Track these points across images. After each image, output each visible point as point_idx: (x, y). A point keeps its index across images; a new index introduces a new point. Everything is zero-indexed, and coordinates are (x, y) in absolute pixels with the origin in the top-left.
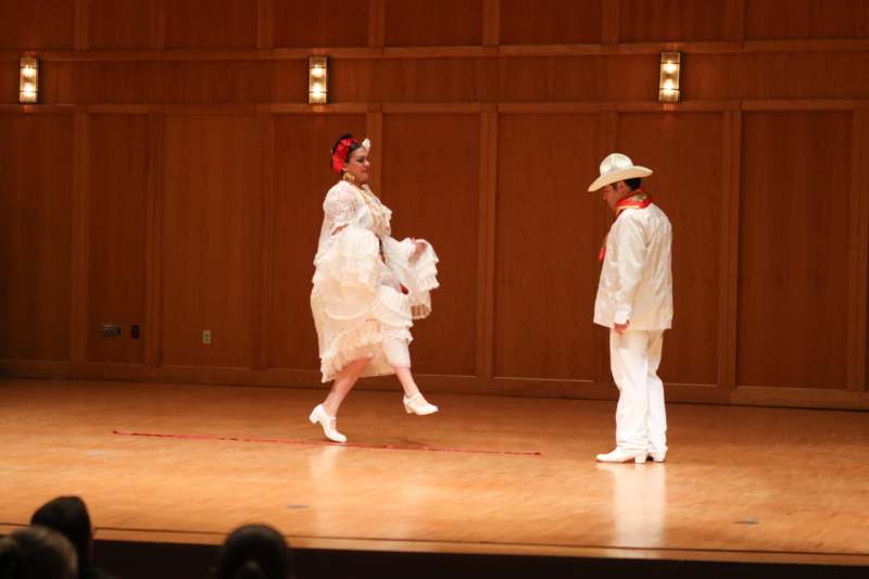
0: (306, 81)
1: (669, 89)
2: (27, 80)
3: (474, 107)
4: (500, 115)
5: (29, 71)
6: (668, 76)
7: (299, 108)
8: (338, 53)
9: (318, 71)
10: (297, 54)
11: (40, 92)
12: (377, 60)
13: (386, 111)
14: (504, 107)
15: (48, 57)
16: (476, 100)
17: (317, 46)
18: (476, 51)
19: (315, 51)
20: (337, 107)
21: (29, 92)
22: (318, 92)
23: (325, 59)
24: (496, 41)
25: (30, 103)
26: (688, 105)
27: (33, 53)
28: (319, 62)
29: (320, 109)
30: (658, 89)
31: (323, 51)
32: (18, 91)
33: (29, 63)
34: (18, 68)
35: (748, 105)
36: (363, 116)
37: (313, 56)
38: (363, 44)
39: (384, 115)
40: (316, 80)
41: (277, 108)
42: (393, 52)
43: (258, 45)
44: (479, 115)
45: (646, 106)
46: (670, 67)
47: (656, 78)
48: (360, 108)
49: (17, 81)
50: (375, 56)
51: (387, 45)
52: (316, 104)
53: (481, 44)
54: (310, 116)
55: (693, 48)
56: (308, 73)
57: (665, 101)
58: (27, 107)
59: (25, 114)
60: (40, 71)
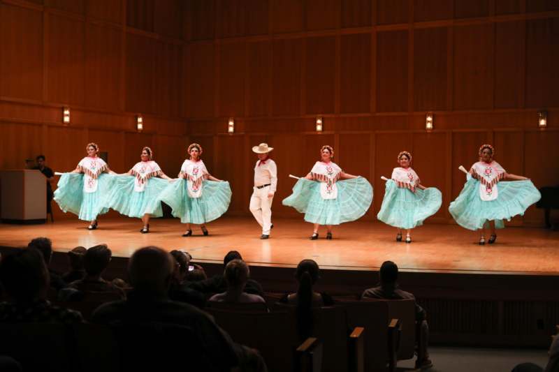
0: (315, 125)
1: (429, 126)
2: (231, 126)
3: (368, 132)
4: (376, 134)
5: (231, 123)
6: (429, 122)
7: (313, 133)
8: (325, 116)
9: (319, 121)
10: (314, 116)
11: (234, 129)
13: (341, 133)
14: (377, 132)
15: (237, 119)
16: (368, 130)
18: (369, 115)
19: (318, 115)
20: (326, 133)
21: (231, 129)
22: (319, 128)
23: (321, 118)
24: (374, 111)
25: (231, 133)
26: (435, 131)
27: (233, 118)
28: (319, 119)
29: (320, 133)
30: (425, 125)
31: (320, 115)
32: (228, 129)
33: (231, 121)
34: (228, 122)
35: (454, 131)
36: (333, 135)
37: (317, 117)
38: (333, 113)
40: (319, 124)
41: (307, 133)
42: (342, 115)
43: (301, 114)
44: (369, 134)
45: (422, 131)
46: (429, 119)
47: (425, 122)
48: (333, 132)
49: (227, 126)
50: (337, 117)
51: (341, 113)
52: (318, 132)
53: (369, 112)
54: (317, 136)
55: (436, 113)
56: (316, 122)
57: (428, 129)
58: (231, 134)
59: (230, 136)
60: (234, 123)
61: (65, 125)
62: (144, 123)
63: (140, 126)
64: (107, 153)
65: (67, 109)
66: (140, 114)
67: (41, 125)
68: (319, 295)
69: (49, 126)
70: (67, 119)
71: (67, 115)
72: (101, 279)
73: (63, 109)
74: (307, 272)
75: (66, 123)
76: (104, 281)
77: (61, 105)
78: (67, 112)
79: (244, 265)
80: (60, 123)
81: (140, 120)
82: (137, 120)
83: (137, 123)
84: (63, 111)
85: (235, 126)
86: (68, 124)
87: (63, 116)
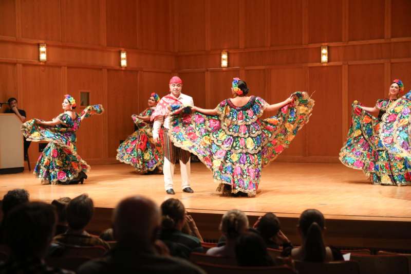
0: (320, 55)
2: (224, 59)
3: (382, 61)
4: (392, 63)
5: (224, 56)
7: (318, 64)
8: (331, 44)
9: (324, 51)
10: (317, 45)
11: (228, 64)
12: (345, 46)
13: (349, 64)
14: (393, 61)
15: (230, 52)
16: (382, 58)
17: (324, 42)
18: (382, 41)
19: (323, 44)
20: (331, 64)
21: (224, 63)
22: (324, 58)
23: (327, 47)
24: (390, 36)
25: (225, 67)
27: (226, 50)
28: (325, 48)
29: (325, 65)
31: (326, 44)
32: (221, 63)
33: (224, 53)
34: (221, 56)
36: (341, 66)
37: (322, 46)
38: (340, 40)
39: (349, 65)
40: (324, 54)
41: (310, 65)
42: (351, 43)
43: (303, 43)
44: (383, 64)
48: (340, 63)
49: (220, 60)
50: (345, 45)
51: (349, 40)
52: (323, 63)
53: (383, 38)
54: (322, 67)
56: (321, 52)
58: (224, 69)
59: (224, 71)
60: (228, 55)
61: (41, 63)
62: (128, 59)
63: (124, 63)
64: (88, 93)
65: (44, 45)
66: (122, 49)
67: (15, 64)
68: (328, 249)
69: (24, 65)
70: (43, 57)
71: (44, 52)
72: (85, 233)
73: (39, 45)
74: (315, 223)
75: (42, 61)
76: (89, 235)
77: (35, 42)
78: (43, 49)
79: (242, 216)
80: (36, 62)
81: (123, 55)
82: (120, 55)
83: (120, 59)
84: (39, 48)
85: (229, 60)
86: (45, 62)
87: (39, 53)
